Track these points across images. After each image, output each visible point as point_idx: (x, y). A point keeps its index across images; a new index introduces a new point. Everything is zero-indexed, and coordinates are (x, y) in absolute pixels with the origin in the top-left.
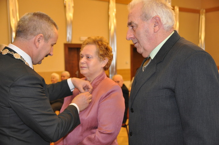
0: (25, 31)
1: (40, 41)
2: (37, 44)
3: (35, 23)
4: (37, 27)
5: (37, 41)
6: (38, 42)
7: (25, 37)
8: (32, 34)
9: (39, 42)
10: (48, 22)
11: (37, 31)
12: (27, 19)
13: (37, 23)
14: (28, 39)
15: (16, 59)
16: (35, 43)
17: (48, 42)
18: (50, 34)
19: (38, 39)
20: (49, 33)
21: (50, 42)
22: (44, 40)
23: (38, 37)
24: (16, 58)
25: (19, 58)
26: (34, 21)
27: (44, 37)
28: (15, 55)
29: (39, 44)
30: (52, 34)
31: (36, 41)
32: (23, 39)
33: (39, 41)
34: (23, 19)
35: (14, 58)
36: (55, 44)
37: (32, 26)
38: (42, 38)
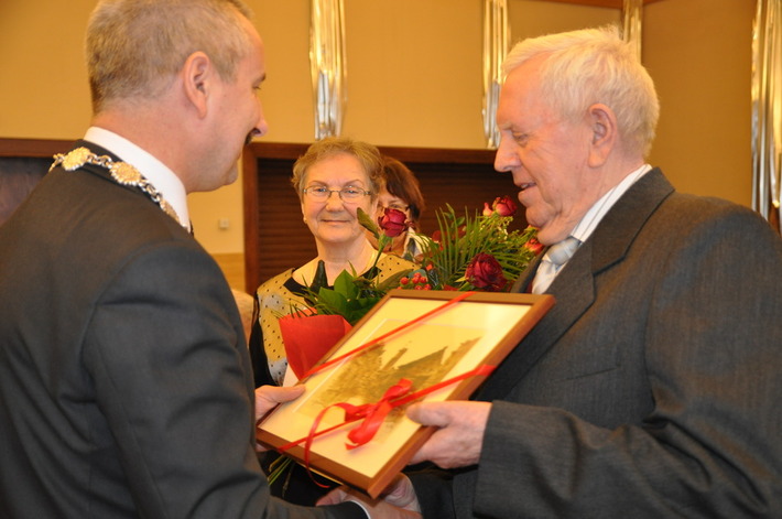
0: (130, 65)
1: (206, 85)
2: (198, 99)
3: (155, 19)
4: (170, 30)
5: (194, 87)
6: (200, 93)
8: (162, 69)
9: (203, 91)
11: (178, 48)
12: (117, 17)
13: (165, 17)
14: (154, 93)
16: (188, 102)
17: (236, 80)
18: (233, 43)
19: (196, 77)
20: (228, 42)
21: (245, 76)
22: (217, 76)
23: (190, 70)
26: (149, 13)
27: (213, 61)
29: (206, 99)
30: (237, 43)
31: (191, 87)
33: (200, 85)
34: (100, 24)
36: (263, 78)
37: (148, 38)
38: (206, 69)
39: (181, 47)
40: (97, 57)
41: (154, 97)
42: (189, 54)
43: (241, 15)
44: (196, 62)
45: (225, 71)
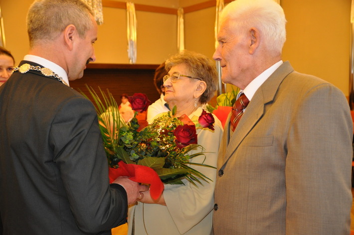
0: (44, 26)
1: (73, 38)
2: (69, 42)
3: (56, 9)
4: (61, 15)
5: (68, 38)
6: (70, 40)
7: (47, 36)
8: (56, 29)
9: (72, 40)
10: (76, 4)
11: (64, 22)
12: (41, 7)
13: (60, 9)
14: (53, 38)
15: (47, 77)
16: (65, 43)
17: (85, 38)
18: (86, 24)
19: (70, 34)
20: (84, 23)
21: (89, 37)
22: (78, 35)
23: (68, 31)
24: (46, 75)
25: (51, 75)
26: (54, 7)
27: (77, 29)
28: (43, 71)
29: (72, 43)
30: (87, 24)
31: (67, 37)
32: (44, 40)
33: (71, 38)
34: (34, 9)
35: (44, 76)
36: (96, 39)
37: (52, 16)
38: (74, 32)
39: (65, 22)
40: (31, 21)
41: (52, 40)
42: (68, 25)
43: (90, 14)
44: (70, 28)
45: (81, 34)
